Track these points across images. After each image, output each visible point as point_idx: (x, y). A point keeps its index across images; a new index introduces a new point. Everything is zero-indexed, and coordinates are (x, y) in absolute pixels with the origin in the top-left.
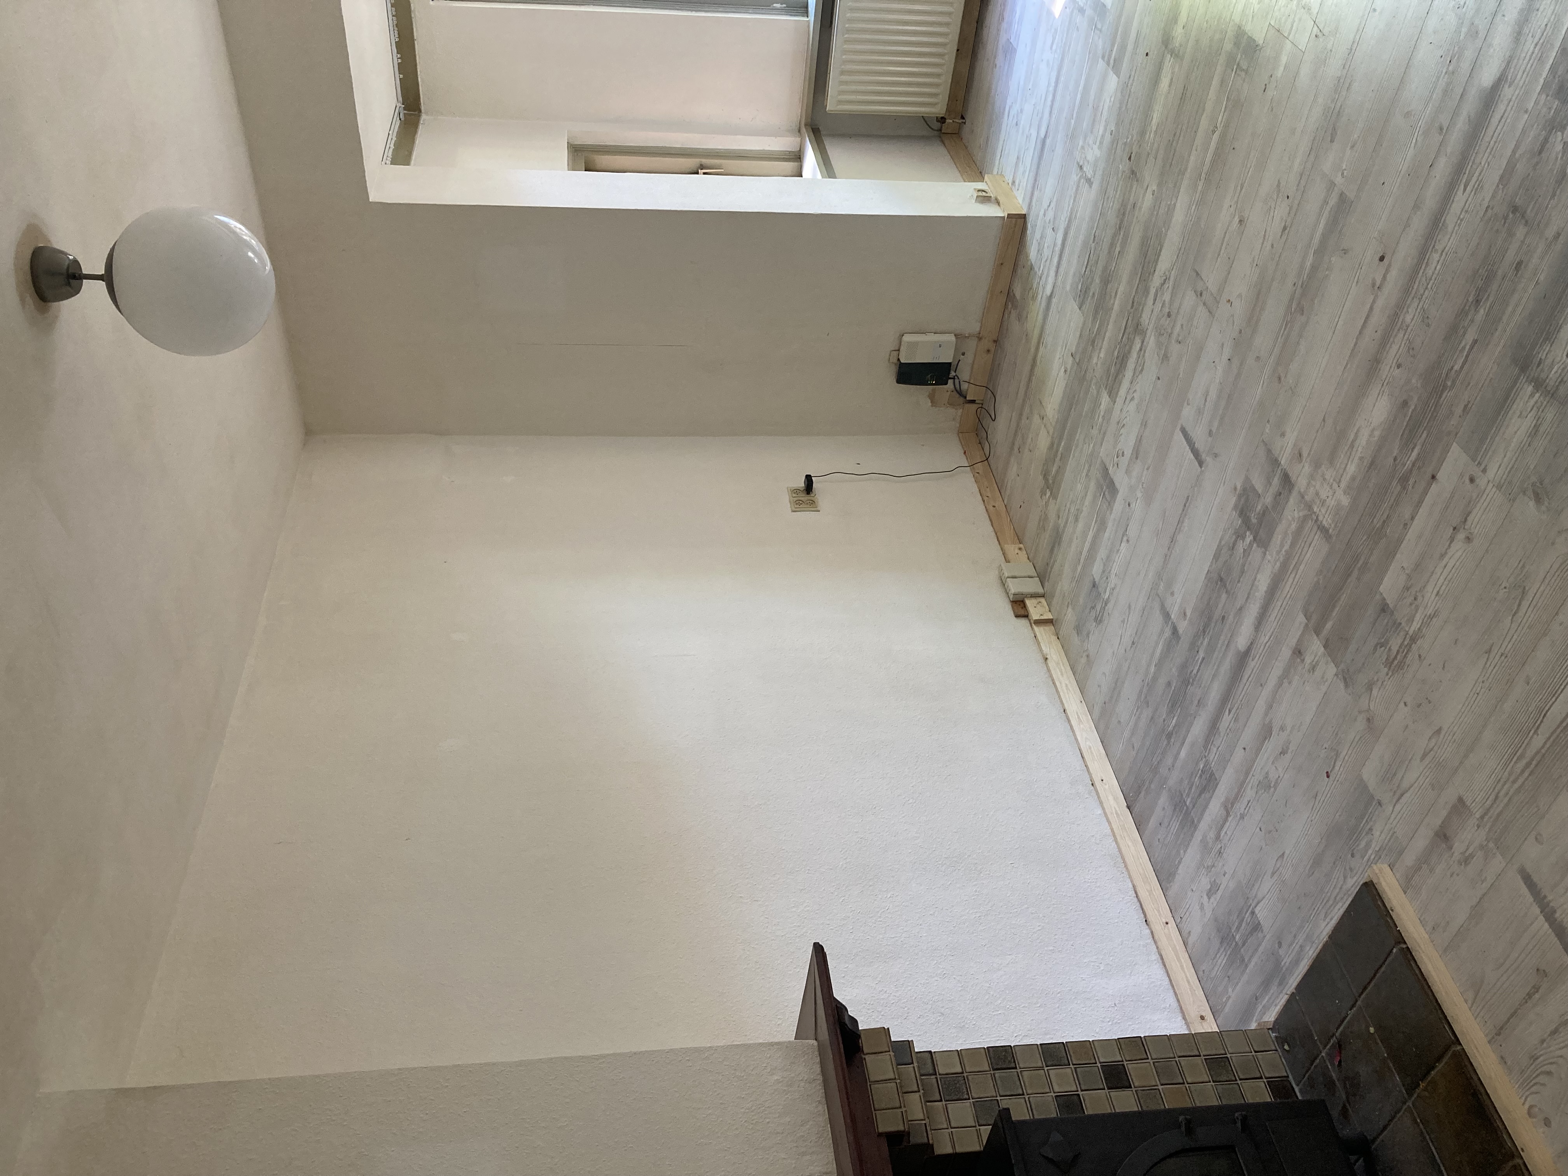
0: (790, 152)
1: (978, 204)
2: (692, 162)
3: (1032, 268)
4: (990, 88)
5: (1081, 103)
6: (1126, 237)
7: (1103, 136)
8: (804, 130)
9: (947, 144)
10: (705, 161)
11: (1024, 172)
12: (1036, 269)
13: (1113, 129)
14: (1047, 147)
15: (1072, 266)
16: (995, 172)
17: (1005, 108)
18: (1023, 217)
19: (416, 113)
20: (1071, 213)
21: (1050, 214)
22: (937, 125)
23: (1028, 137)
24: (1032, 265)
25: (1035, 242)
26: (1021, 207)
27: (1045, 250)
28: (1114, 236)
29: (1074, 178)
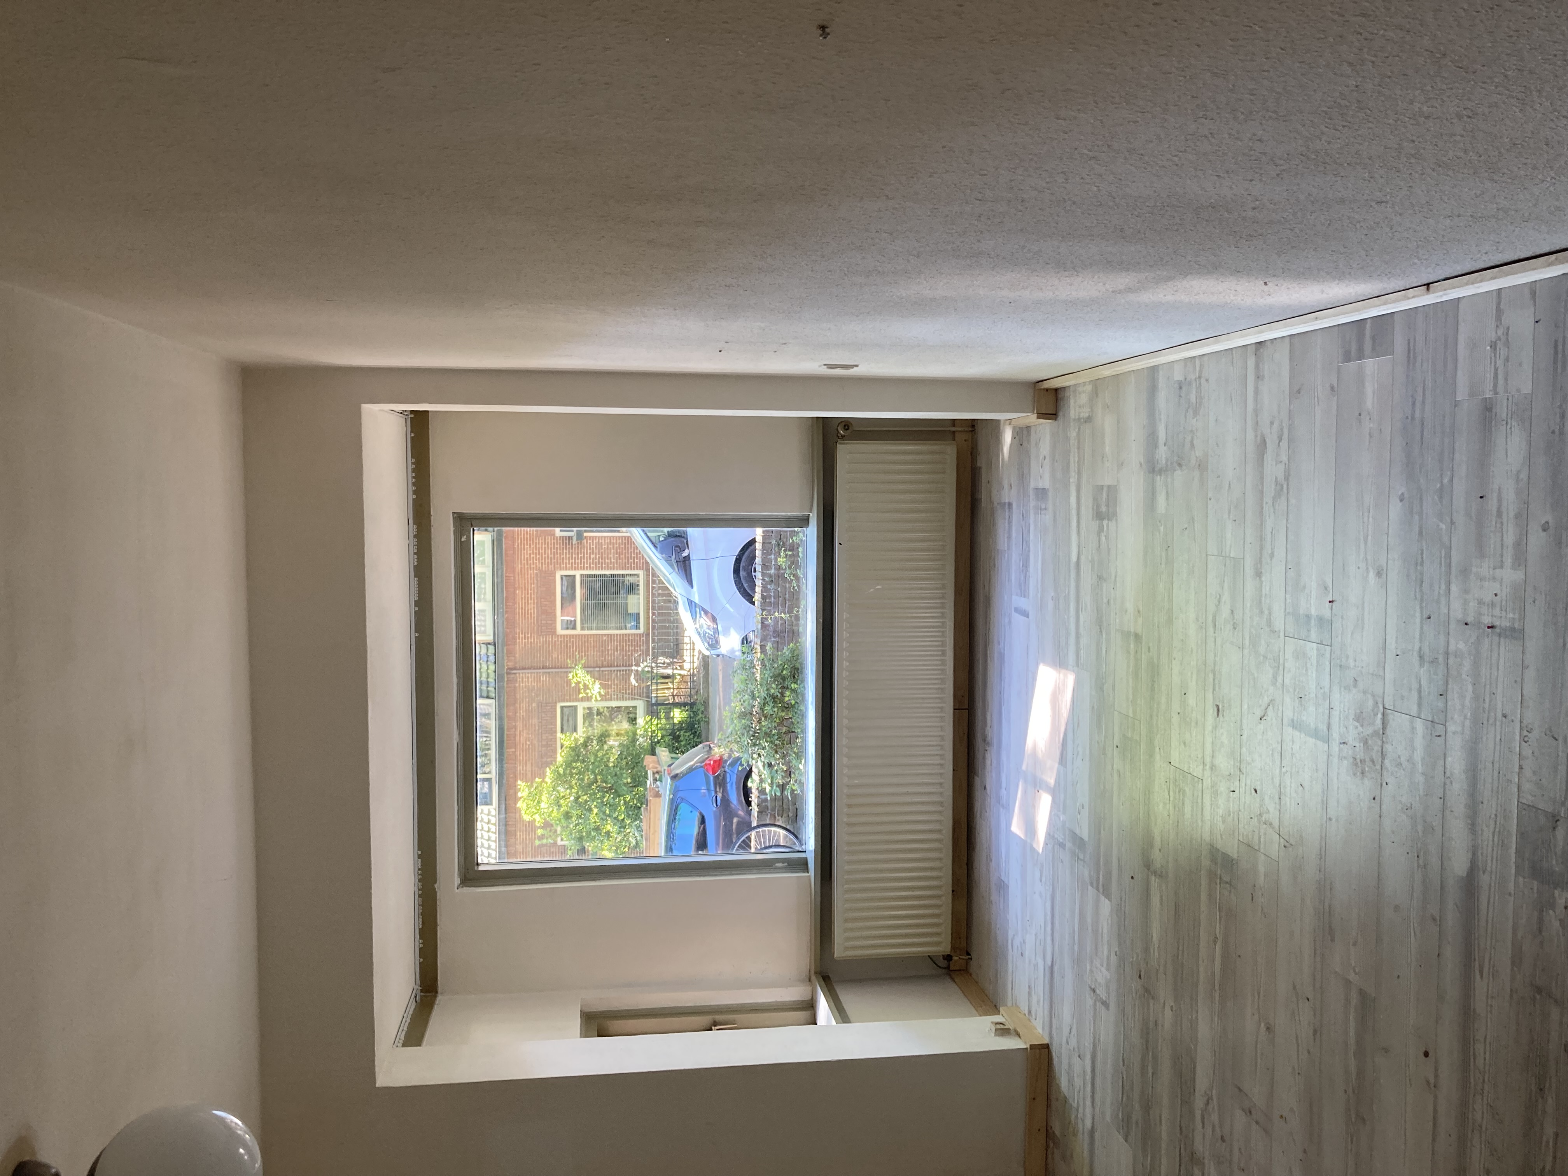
0: (802, 1001)
1: (998, 1037)
2: (706, 1020)
3: (1065, 1100)
4: (990, 923)
5: (1080, 929)
6: (1155, 1058)
7: (1108, 958)
8: (814, 978)
9: (956, 980)
10: (718, 1017)
11: (1038, 1002)
12: (1071, 1101)
13: (1117, 949)
14: (1055, 975)
15: (1108, 1096)
16: (1009, 1004)
17: (1007, 941)
18: (1047, 1047)
19: (433, 994)
20: (1094, 1038)
21: (1073, 1042)
22: (944, 963)
23: (1036, 966)
24: (1065, 1097)
25: (1063, 1072)
26: (1042, 1037)
27: (1076, 1079)
28: (1143, 1059)
29: (1089, 1001)
